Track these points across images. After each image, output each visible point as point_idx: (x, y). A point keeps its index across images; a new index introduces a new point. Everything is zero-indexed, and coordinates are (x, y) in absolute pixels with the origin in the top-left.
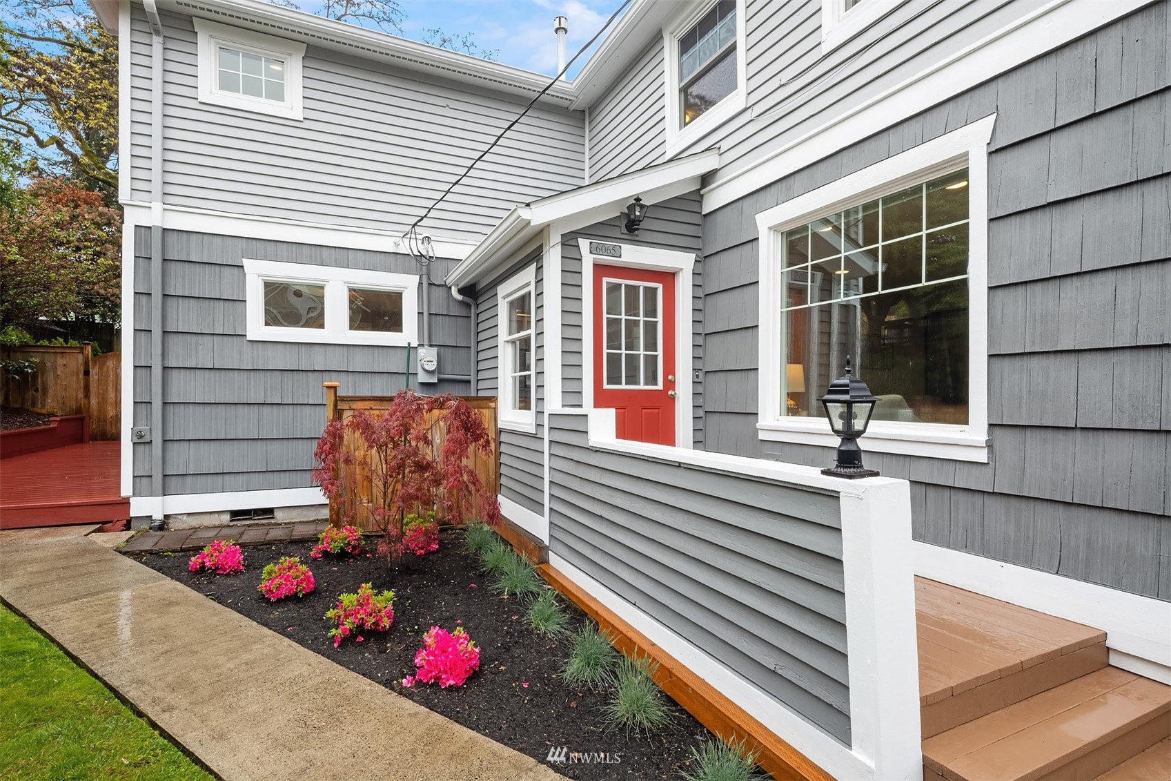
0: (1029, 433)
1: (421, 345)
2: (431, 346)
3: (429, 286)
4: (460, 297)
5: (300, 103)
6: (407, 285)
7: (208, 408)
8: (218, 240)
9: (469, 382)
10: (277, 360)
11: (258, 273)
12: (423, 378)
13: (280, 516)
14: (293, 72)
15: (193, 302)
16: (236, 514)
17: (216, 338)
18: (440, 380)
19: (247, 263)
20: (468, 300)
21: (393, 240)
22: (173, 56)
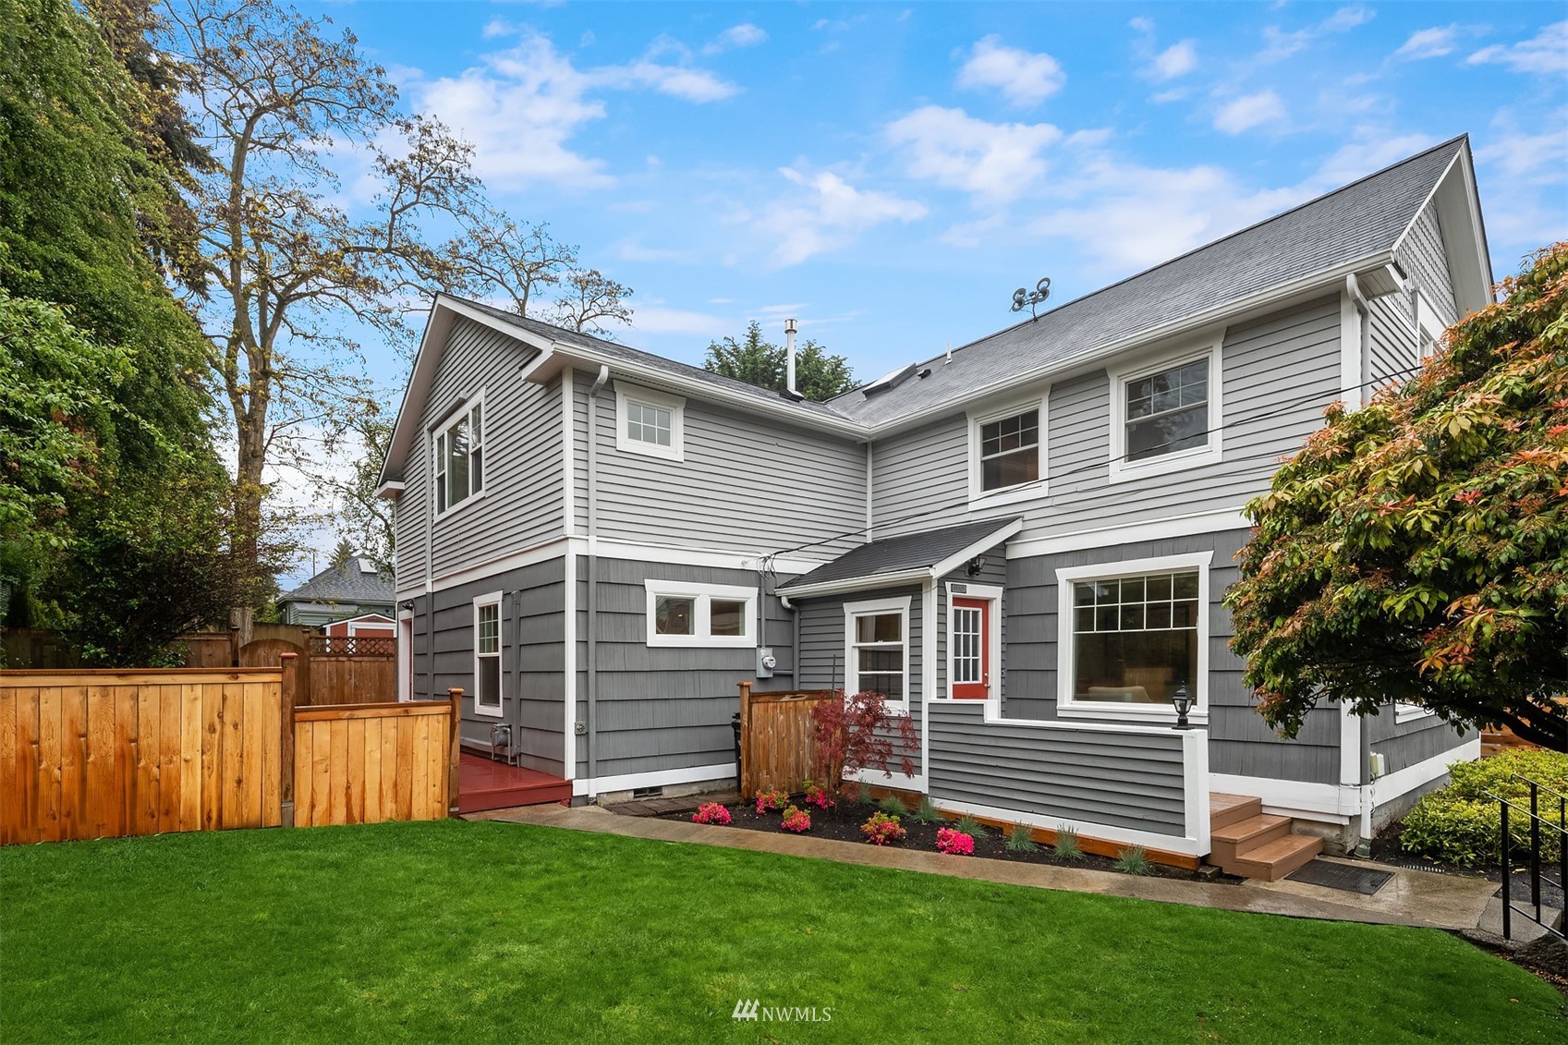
0: (1228, 709)
1: (760, 646)
2: (767, 646)
3: (767, 597)
4: (789, 606)
5: (681, 447)
6: (748, 595)
7: (620, 704)
8: (627, 564)
9: (791, 676)
10: (665, 662)
11: (656, 589)
12: (762, 673)
13: (666, 793)
14: (677, 422)
15: (611, 616)
16: (637, 791)
17: (626, 646)
18: (774, 675)
19: (648, 582)
20: (794, 608)
21: (741, 559)
22: (601, 413)
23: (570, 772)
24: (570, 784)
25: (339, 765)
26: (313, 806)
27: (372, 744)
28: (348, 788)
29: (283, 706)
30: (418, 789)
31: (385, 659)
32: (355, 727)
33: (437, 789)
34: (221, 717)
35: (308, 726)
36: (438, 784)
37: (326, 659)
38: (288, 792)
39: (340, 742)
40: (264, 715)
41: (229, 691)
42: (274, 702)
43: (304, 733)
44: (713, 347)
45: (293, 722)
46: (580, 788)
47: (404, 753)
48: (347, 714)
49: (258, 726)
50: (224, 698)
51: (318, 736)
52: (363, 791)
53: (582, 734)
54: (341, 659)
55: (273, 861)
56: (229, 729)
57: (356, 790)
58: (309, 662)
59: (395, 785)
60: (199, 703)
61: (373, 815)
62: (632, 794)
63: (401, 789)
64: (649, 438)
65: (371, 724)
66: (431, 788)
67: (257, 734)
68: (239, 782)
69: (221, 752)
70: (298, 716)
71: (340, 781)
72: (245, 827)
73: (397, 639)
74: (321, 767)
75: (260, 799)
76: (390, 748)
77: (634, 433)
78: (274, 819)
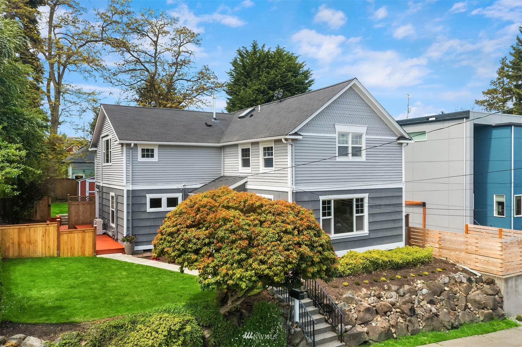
3: (185, 196)
5: (157, 158)
6: (179, 196)
7: (139, 227)
8: (141, 191)
10: (153, 216)
11: (149, 196)
14: (156, 151)
15: (137, 205)
17: (141, 212)
19: (147, 195)
21: (176, 186)
22: (134, 153)
25: (69, 243)
26: (64, 253)
27: (76, 239)
28: (71, 249)
30: (87, 249)
32: (73, 235)
34: (45, 234)
35: (62, 235)
36: (91, 247)
37: (74, 203)
38: (59, 249)
39: (69, 239)
40: (54, 233)
41: (47, 228)
42: (56, 230)
44: (238, 51)
45: (60, 234)
47: (83, 241)
49: (52, 235)
50: (46, 229)
51: (65, 237)
52: (74, 249)
54: (78, 203)
55: (54, 264)
56: (47, 236)
59: (81, 248)
60: (41, 231)
61: (76, 255)
62: (143, 251)
63: (83, 249)
64: (148, 156)
65: (76, 234)
67: (52, 237)
68: (49, 247)
69: (45, 241)
71: (69, 247)
72: (50, 257)
73: (95, 196)
74: (65, 244)
75: (53, 251)
76: (80, 240)
77: (143, 156)
78: (56, 255)
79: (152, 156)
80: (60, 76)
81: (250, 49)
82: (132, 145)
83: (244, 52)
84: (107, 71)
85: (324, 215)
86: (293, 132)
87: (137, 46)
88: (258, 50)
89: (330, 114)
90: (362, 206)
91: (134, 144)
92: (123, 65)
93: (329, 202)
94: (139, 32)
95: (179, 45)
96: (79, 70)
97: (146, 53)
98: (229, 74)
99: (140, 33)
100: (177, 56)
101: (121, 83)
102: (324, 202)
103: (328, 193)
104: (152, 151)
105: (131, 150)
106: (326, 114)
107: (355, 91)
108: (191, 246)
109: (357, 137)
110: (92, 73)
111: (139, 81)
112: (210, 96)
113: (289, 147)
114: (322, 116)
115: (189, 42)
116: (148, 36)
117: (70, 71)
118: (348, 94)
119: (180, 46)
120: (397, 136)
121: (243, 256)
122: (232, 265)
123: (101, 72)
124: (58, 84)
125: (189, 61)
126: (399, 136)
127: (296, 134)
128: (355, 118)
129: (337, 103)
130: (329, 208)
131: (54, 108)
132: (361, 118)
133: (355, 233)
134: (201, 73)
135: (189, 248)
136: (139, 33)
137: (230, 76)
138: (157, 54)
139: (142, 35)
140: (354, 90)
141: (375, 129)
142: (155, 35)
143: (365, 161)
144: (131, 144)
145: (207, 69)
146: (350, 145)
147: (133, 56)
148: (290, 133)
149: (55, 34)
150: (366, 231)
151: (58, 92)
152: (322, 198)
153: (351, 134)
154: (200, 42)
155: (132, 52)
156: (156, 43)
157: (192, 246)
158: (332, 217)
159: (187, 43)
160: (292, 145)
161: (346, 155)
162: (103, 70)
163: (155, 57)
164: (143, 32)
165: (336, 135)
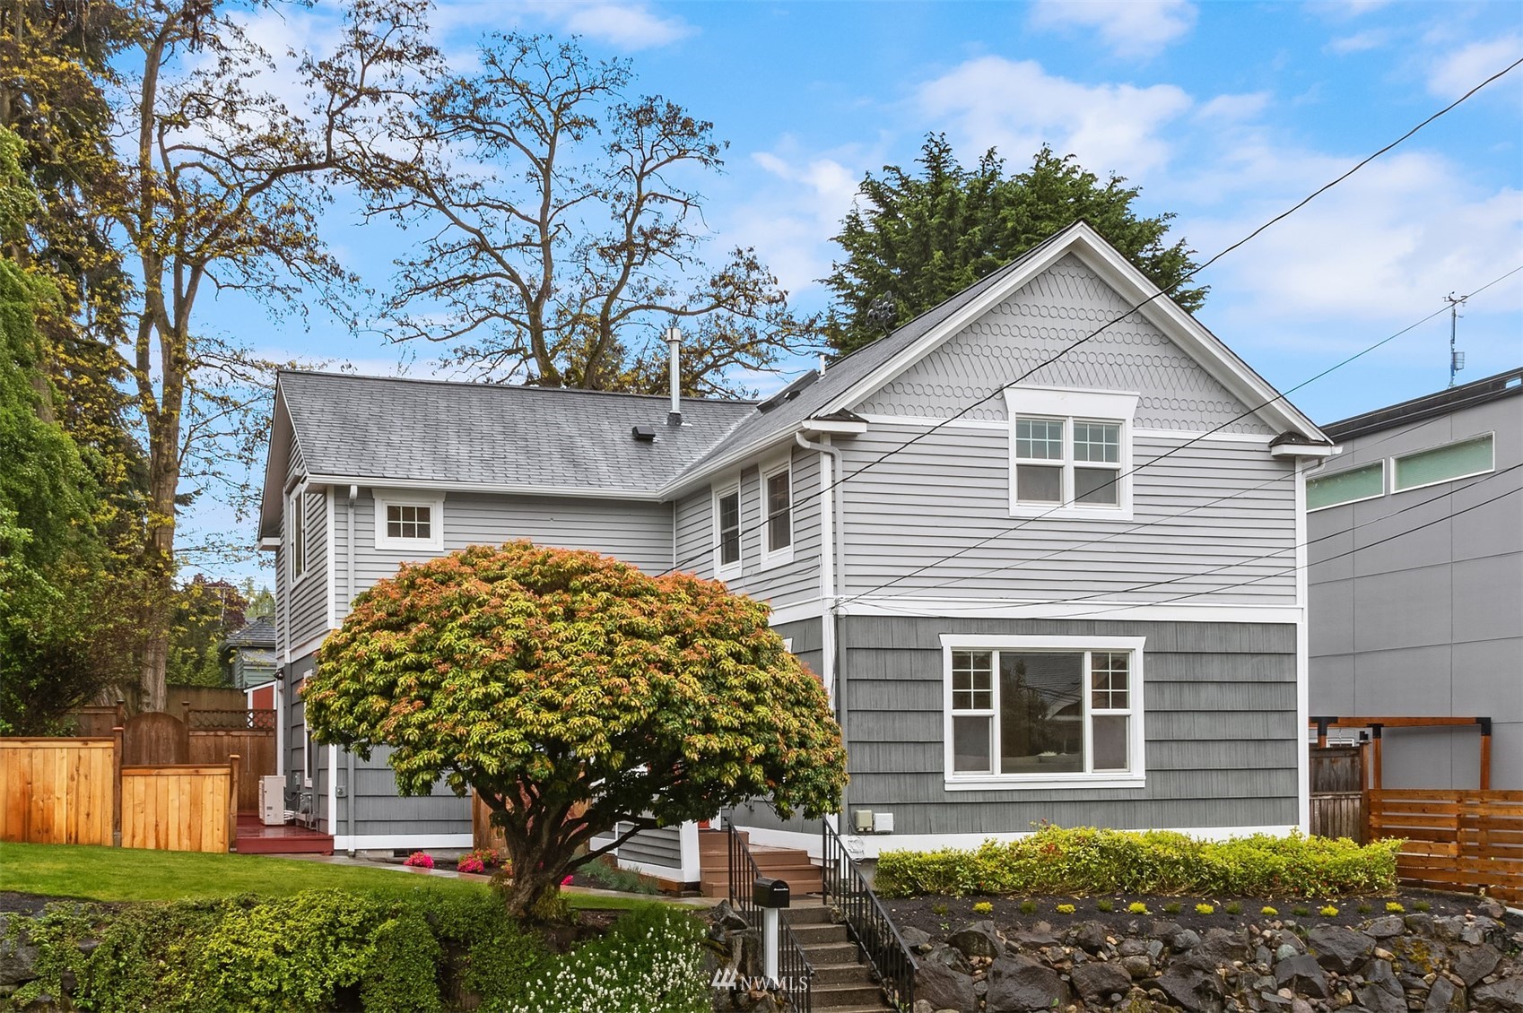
5: (441, 538)
7: (378, 772)
14: (437, 515)
16: (397, 852)
22: (360, 519)
23: (332, 830)
24: (331, 839)
25: (150, 809)
26: (133, 837)
27: (173, 795)
28: (157, 825)
29: (114, 764)
30: (206, 831)
31: (264, 734)
32: (162, 781)
33: (221, 833)
34: (78, 770)
35: (130, 779)
36: (221, 829)
37: (204, 733)
38: (117, 824)
39: (152, 792)
40: (103, 770)
41: (83, 752)
42: (109, 761)
43: (128, 783)
45: (121, 776)
46: (340, 842)
47: (196, 804)
48: (155, 772)
49: (99, 777)
50: (80, 757)
51: (137, 786)
52: (167, 829)
53: (341, 797)
54: (220, 733)
56: (83, 777)
57: (162, 828)
58: (189, 736)
59: (190, 827)
60: (65, 760)
61: (173, 845)
62: (392, 854)
63: (193, 830)
64: (409, 532)
65: (173, 779)
66: (216, 832)
67: (99, 783)
68: (88, 815)
69: (78, 794)
70: (124, 772)
71: (152, 820)
72: (92, 845)
73: (276, 711)
74: (138, 809)
75: (99, 827)
76: (186, 799)
77: (393, 531)
78: (109, 842)
79: (424, 532)
80: (183, 305)
81: (919, 173)
82: (354, 491)
83: (895, 184)
84: (346, 280)
85: (961, 701)
86: (834, 408)
87: (476, 184)
88: (951, 169)
89: (987, 351)
90: (1121, 681)
91: (360, 489)
92: (428, 263)
93: (984, 659)
94: (480, 127)
95: (638, 171)
96: (252, 283)
97: (511, 210)
98: (830, 282)
99: (484, 131)
100: (629, 215)
101: (411, 332)
102: (960, 659)
103: (974, 625)
104: (425, 513)
105: (351, 511)
106: (967, 350)
107: (1088, 268)
108: (371, 679)
109: (1100, 435)
110: (296, 296)
111: (479, 321)
112: (757, 369)
113: (826, 462)
114: (954, 358)
115: (678, 156)
116: (514, 141)
117: (219, 287)
118: (1059, 278)
119: (642, 174)
120: (1271, 430)
121: (496, 688)
122: (465, 713)
123: (322, 285)
124: (175, 334)
125: (674, 233)
126: (1281, 431)
127: (843, 415)
128: (1087, 364)
129: (1015, 310)
130: (984, 680)
131: (163, 425)
132: (1115, 366)
133: (1090, 777)
134: (723, 280)
135: (369, 684)
136: (479, 131)
137: (836, 293)
138: (551, 211)
139: (494, 138)
140: (1083, 264)
141: (1175, 405)
142: (542, 133)
143: (1130, 518)
144: (347, 488)
145: (752, 266)
146: (1068, 462)
147: (457, 222)
148: (821, 413)
149: (164, 152)
150: (1134, 774)
151: (177, 364)
152: (950, 642)
153: (1071, 420)
154: (718, 156)
155: (453, 210)
156: (545, 166)
157: (374, 680)
158: (995, 711)
159: (671, 158)
160: (833, 456)
161: (1054, 494)
162: (330, 276)
163: (543, 225)
164: (496, 128)
165: (1011, 426)
